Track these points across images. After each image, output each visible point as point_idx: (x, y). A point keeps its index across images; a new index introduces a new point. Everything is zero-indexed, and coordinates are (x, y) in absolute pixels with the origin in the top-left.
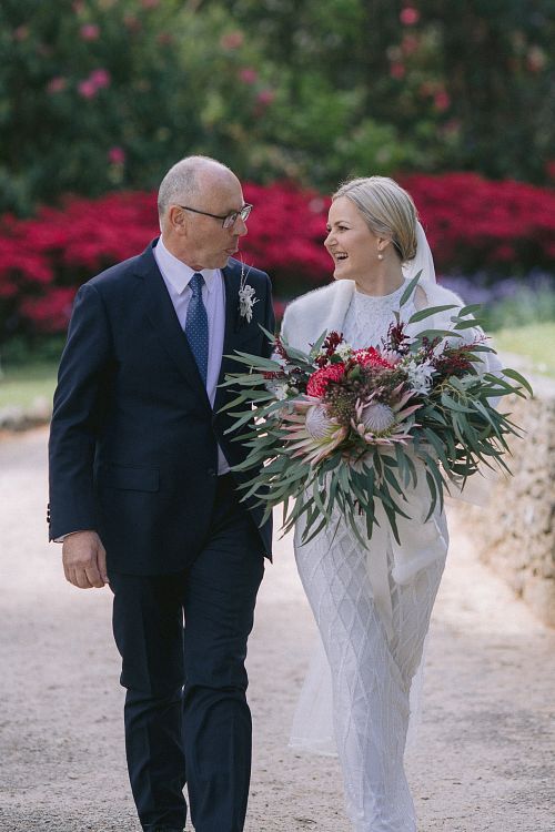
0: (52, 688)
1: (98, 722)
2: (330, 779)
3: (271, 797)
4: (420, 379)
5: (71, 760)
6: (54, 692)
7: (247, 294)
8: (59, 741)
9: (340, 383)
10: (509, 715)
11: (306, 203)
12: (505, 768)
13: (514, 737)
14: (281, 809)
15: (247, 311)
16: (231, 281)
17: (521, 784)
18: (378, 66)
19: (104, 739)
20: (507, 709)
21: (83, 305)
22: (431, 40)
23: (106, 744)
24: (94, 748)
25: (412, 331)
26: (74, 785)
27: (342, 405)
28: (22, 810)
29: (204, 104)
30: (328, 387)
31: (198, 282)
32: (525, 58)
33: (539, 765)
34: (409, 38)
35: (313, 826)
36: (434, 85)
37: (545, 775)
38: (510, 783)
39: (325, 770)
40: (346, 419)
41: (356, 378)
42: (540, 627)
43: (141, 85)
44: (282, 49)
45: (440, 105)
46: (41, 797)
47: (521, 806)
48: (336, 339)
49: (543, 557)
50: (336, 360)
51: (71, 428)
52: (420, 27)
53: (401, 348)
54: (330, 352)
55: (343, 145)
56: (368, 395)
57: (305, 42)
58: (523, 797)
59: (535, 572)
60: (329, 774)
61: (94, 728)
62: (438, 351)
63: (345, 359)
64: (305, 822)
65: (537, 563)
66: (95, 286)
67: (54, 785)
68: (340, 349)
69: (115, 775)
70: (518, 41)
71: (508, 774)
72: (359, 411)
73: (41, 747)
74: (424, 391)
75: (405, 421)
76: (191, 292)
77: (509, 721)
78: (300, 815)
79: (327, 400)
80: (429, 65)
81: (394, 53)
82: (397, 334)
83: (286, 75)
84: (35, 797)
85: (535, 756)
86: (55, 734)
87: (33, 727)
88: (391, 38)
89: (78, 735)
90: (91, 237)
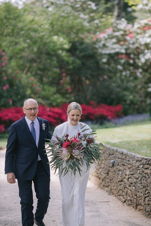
0: (6, 197)
1: (14, 204)
2: (58, 213)
3: (48, 217)
4: (84, 144)
5: (10, 211)
6: (6, 198)
7: (44, 125)
8: (8, 207)
9: (69, 146)
10: (89, 201)
11: (46, 109)
12: (89, 211)
13: (90, 205)
14: (49, 219)
15: (44, 129)
16: (41, 123)
17: (93, 213)
18: (58, 84)
19: (16, 207)
20: (89, 200)
21: (12, 128)
22: (68, 79)
23: (16, 208)
24: (14, 208)
25: (82, 134)
26: (11, 215)
27: (70, 150)
28: (2, 220)
29: (27, 91)
30: (67, 147)
31: (33, 123)
32: (85, 82)
33: (95, 210)
34: (64, 78)
35: (55, 222)
36: (68, 87)
37: (97, 212)
38: (91, 213)
39: (57, 211)
40: (71, 153)
41: (73, 145)
42: (94, 185)
43: (15, 88)
44: (41, 81)
45: (70, 91)
46: (6, 217)
47: (93, 217)
48: (67, 136)
49: (94, 173)
50: (68, 140)
51: (9, 152)
52: (66, 77)
53: (80, 137)
54: (67, 139)
55: (52, 98)
56: (75, 148)
57: (45, 80)
58: (93, 216)
59: (92, 175)
60: (58, 212)
61: (14, 205)
62: (87, 138)
63: (70, 140)
64: (54, 221)
65: (93, 174)
66: (14, 125)
67: (7, 215)
68: (69, 138)
69: (18, 213)
70: (84, 79)
71: (90, 212)
72: (74, 151)
73: (5, 208)
74: (85, 147)
75: (82, 153)
76: (31, 125)
77: (89, 202)
78: (53, 220)
79: (67, 149)
80: (68, 84)
81: (61, 82)
82: (79, 134)
83: (42, 86)
84: (4, 217)
85: (95, 208)
86: (7, 206)
87: (3, 205)
88: (61, 79)
89: (11, 206)
90: (7, 115)
